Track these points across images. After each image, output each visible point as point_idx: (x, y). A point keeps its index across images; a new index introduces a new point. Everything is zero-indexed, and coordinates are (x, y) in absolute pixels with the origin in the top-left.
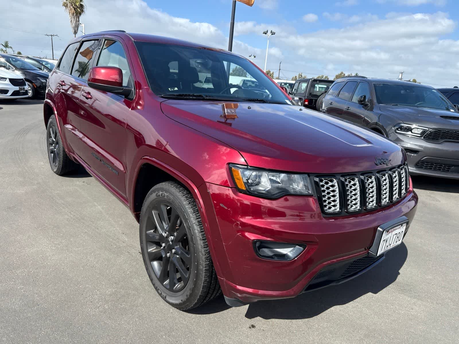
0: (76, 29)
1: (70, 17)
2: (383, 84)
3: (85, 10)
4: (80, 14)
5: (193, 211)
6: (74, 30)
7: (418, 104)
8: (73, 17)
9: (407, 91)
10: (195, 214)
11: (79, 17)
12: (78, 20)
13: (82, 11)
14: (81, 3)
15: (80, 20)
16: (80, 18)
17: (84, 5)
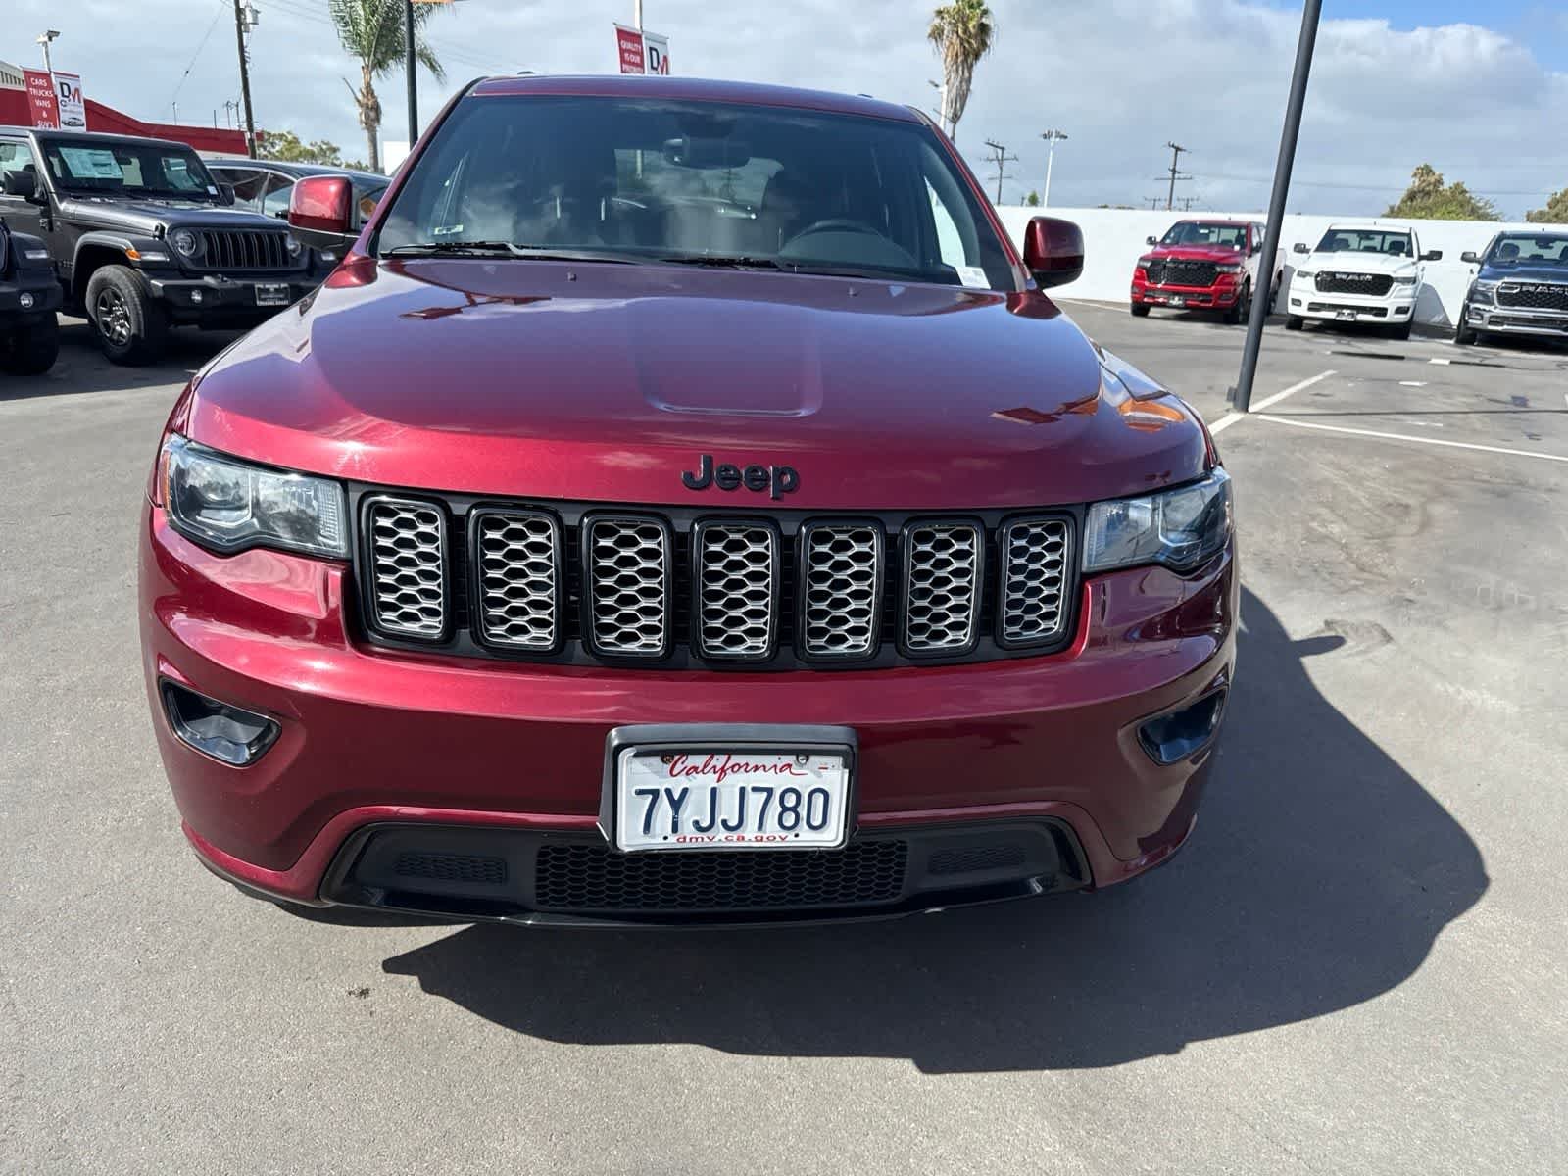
0: (958, 105)
1: (946, 68)
3: (992, 41)
4: (977, 56)
6: (952, 111)
8: (954, 67)
11: (972, 65)
12: (967, 75)
13: (984, 45)
14: (984, 20)
15: (973, 75)
16: (974, 67)
17: (992, 25)
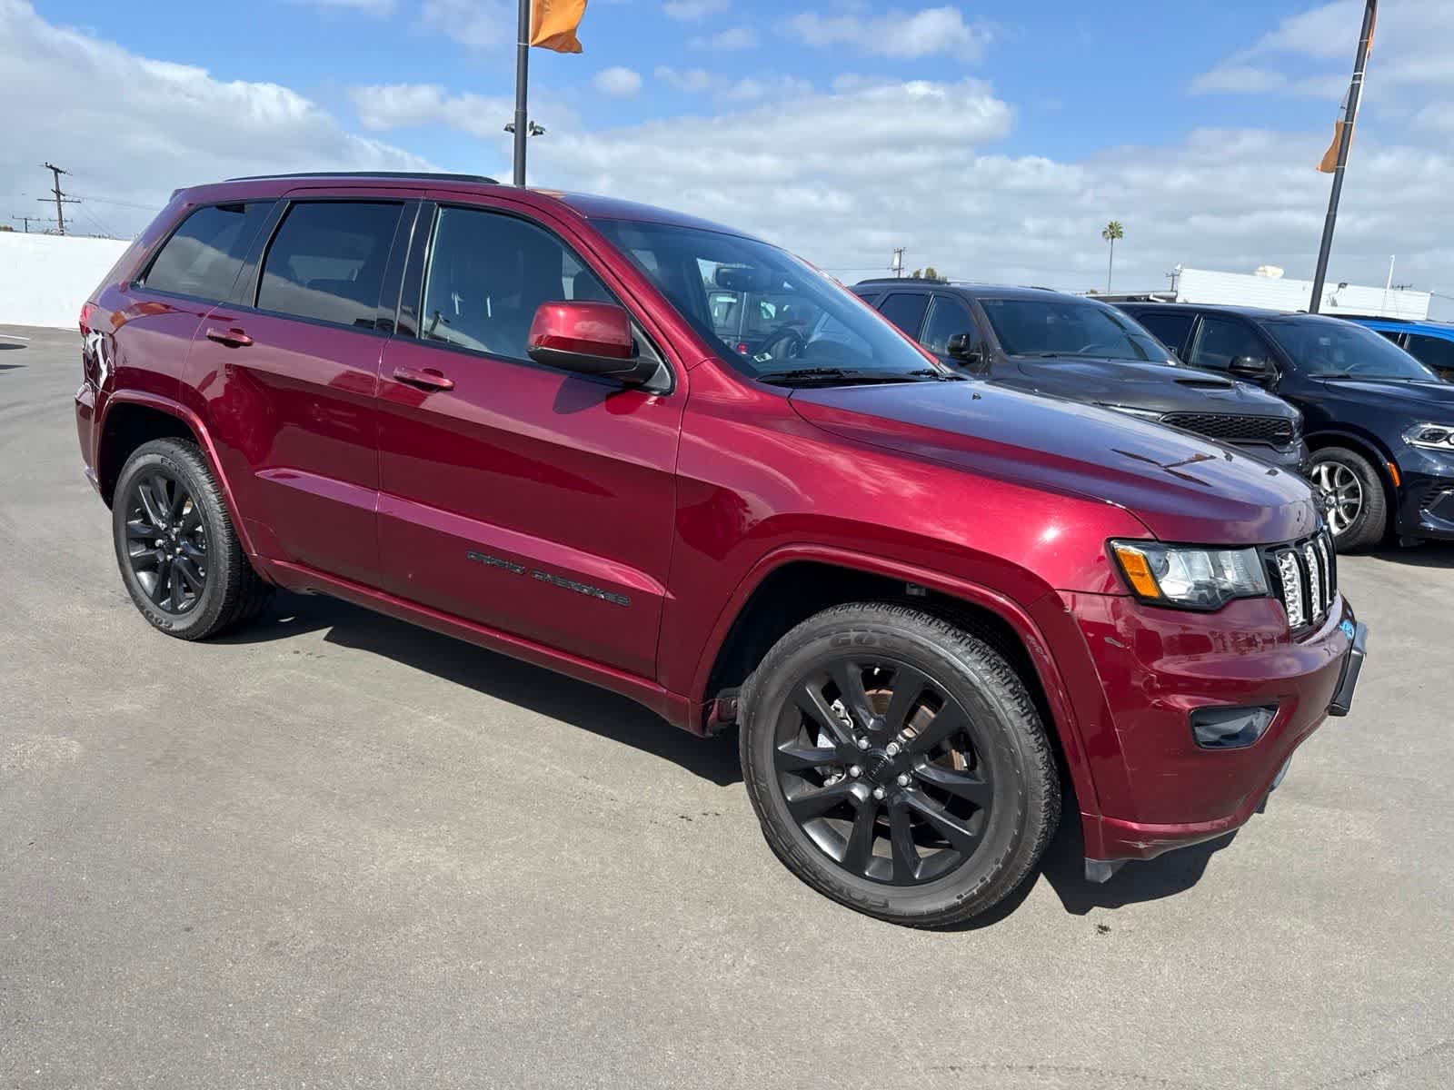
2: (1004, 301)
5: (989, 668)
7: (1086, 351)
9: (1065, 317)
10: (998, 674)
